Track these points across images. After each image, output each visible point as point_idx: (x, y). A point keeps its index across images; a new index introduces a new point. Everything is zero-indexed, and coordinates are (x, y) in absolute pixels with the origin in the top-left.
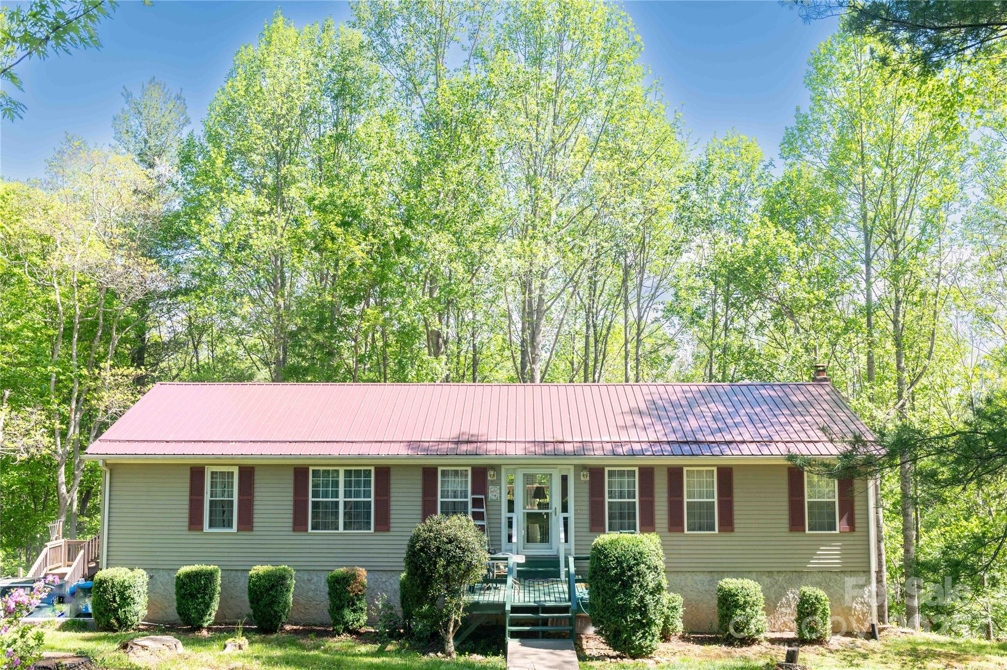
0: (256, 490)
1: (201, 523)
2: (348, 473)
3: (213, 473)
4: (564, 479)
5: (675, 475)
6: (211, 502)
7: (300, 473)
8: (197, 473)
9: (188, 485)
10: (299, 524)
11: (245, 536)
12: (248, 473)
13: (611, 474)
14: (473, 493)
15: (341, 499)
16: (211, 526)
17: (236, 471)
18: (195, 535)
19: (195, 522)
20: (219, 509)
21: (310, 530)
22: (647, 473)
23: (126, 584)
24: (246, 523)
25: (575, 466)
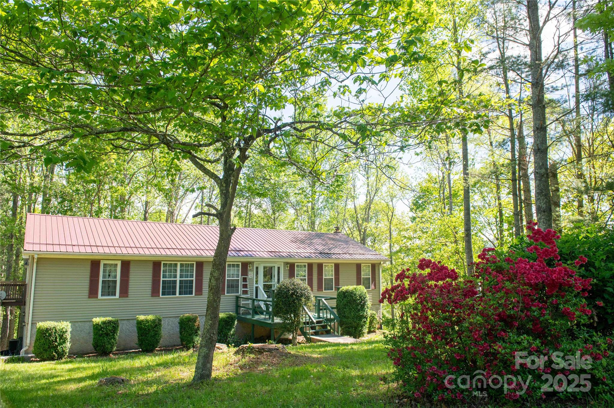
0: (130, 274)
1: (97, 293)
2: (182, 265)
3: (105, 264)
4: (279, 268)
5: (320, 266)
6: (103, 281)
7: (156, 265)
8: (95, 264)
9: (89, 271)
10: (155, 292)
11: (124, 300)
12: (126, 265)
13: (297, 266)
14: (242, 275)
15: (178, 279)
16: (102, 295)
17: (119, 263)
18: (92, 301)
19: (93, 293)
20: (107, 285)
21: (161, 296)
22: (310, 266)
23: (64, 330)
24: (124, 292)
25: (284, 263)
